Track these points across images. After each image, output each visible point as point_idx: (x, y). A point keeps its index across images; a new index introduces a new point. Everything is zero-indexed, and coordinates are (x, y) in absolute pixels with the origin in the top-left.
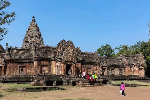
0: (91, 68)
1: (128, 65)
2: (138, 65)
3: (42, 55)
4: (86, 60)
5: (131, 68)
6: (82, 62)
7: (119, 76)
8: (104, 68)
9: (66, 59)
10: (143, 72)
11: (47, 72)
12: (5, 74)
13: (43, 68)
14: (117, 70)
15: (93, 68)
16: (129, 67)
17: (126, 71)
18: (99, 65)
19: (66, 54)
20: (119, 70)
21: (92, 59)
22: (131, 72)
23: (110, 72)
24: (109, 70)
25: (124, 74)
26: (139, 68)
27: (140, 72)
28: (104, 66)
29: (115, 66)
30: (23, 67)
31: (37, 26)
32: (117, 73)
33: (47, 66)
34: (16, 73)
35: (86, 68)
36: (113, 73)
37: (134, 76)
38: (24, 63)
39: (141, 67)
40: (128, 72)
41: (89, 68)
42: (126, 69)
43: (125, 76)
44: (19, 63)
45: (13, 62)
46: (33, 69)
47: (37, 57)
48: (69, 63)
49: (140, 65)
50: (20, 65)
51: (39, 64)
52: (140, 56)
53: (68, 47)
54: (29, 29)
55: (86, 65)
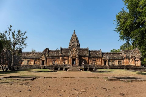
0: (95, 60)
1: (126, 58)
2: (134, 57)
3: (64, 54)
4: (92, 55)
5: (129, 60)
6: (89, 57)
7: (118, 66)
8: (105, 60)
9: (72, 56)
10: (139, 63)
11: (67, 63)
12: (46, 64)
13: (65, 61)
14: (117, 62)
15: (97, 61)
16: (127, 59)
17: (125, 62)
18: (102, 58)
19: (72, 53)
20: (119, 61)
21: (97, 54)
22: (129, 63)
23: (111, 62)
24: (110, 62)
25: (123, 64)
26: (135, 60)
27: (136, 62)
28: (106, 59)
29: (115, 59)
30: (55, 61)
31: (76, 36)
32: (116, 63)
33: (67, 60)
34: (51, 64)
35: (92, 61)
36: (114, 64)
37: (131, 66)
38: (55, 58)
39: (137, 59)
40: (127, 63)
41: (94, 60)
42: (125, 60)
43: (124, 66)
44: (53, 58)
45: (50, 58)
46: (60, 61)
47: (61, 55)
48: (74, 58)
49: (135, 57)
50: (53, 59)
51: (62, 59)
52: (136, 50)
53: (73, 48)
54: (72, 38)
55: (92, 58)
